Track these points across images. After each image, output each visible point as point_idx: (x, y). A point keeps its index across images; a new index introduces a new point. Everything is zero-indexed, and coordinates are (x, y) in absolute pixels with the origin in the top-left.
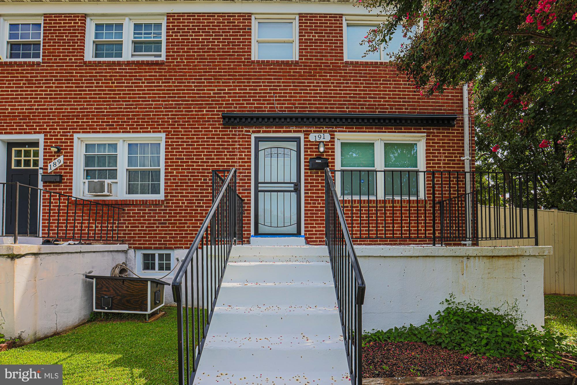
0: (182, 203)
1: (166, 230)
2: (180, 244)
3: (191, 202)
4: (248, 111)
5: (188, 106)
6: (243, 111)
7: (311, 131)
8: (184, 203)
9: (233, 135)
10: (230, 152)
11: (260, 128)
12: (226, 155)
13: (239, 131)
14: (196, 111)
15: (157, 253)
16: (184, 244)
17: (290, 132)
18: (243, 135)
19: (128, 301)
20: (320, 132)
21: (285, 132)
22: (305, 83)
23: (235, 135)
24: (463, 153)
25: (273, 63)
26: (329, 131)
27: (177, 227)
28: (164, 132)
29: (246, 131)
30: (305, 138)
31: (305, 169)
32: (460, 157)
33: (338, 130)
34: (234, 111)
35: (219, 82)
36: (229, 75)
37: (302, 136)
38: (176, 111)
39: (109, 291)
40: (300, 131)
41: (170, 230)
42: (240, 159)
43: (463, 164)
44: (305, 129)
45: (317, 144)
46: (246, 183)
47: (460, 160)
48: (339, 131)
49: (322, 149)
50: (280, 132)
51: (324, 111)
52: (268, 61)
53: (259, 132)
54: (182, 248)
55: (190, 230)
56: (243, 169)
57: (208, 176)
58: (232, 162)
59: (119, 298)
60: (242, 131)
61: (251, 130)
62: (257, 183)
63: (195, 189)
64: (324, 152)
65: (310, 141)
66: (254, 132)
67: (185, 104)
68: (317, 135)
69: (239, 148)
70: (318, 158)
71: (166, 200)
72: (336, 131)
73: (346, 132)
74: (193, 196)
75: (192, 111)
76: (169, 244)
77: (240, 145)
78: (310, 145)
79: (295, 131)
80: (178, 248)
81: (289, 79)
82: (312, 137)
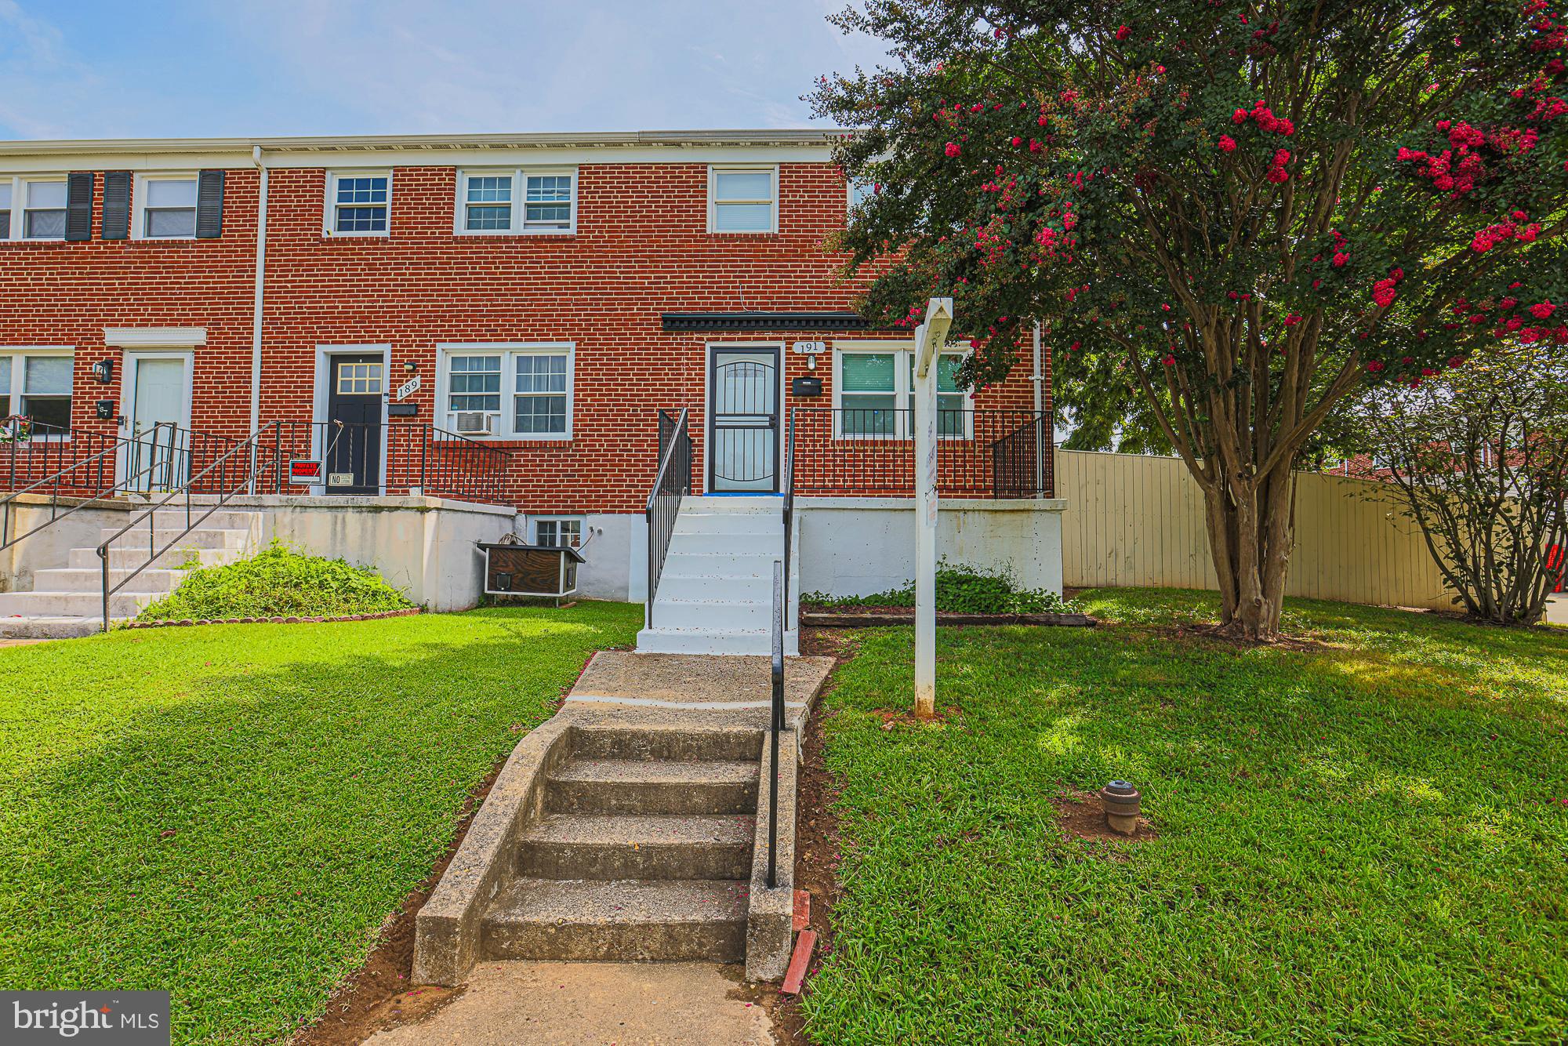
0: (600, 445)
1: (575, 486)
2: (596, 506)
3: (613, 444)
4: (701, 309)
5: (610, 302)
6: (693, 309)
7: (796, 338)
8: (603, 445)
9: (677, 344)
10: (674, 369)
11: (719, 334)
12: (667, 374)
13: (687, 339)
14: (622, 309)
15: (559, 520)
16: (601, 507)
17: (765, 339)
18: (693, 344)
19: (532, 580)
20: (811, 339)
21: (756, 339)
22: (787, 266)
23: (682, 344)
24: (1032, 371)
25: (739, 237)
26: (824, 338)
27: (591, 481)
28: (573, 340)
29: (698, 339)
30: (787, 348)
31: (787, 395)
32: (1027, 376)
33: (836, 336)
34: (680, 309)
35: (657, 267)
36: (672, 256)
37: (782, 345)
38: (591, 310)
39: (507, 566)
40: (780, 339)
41: (580, 486)
42: (687, 379)
43: (1032, 387)
44: (786, 335)
45: (805, 358)
46: (697, 415)
47: (1026, 381)
48: (839, 339)
49: (812, 366)
50: (749, 339)
51: (815, 308)
52: (731, 235)
53: (717, 339)
54: (598, 512)
55: (612, 486)
56: (692, 395)
57: (639, 406)
58: (677, 385)
59: (520, 576)
60: (692, 339)
61: (705, 337)
62: (713, 415)
63: (619, 425)
64: (816, 369)
65: (793, 353)
66: (709, 340)
67: (606, 299)
68: (805, 344)
69: (687, 364)
70: (806, 379)
71: (575, 441)
72: (834, 338)
73: (849, 339)
74: (616, 435)
75: (617, 309)
76: (579, 507)
77: (688, 359)
78: (795, 359)
79: (771, 339)
80: (593, 512)
81: (764, 261)
82: (797, 348)
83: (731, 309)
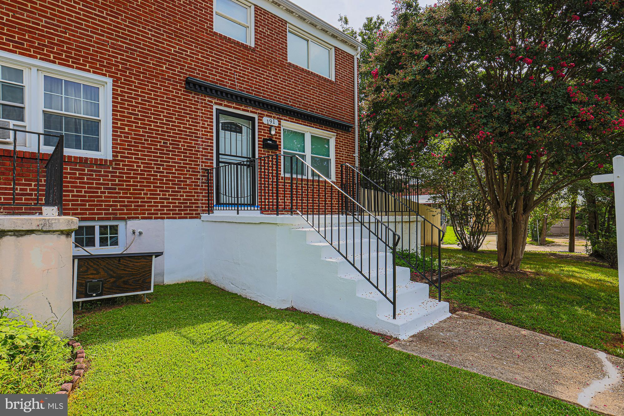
0: (137, 166)
1: (116, 197)
2: (135, 214)
3: (148, 166)
4: (210, 81)
5: (143, 55)
6: (205, 80)
7: (264, 115)
8: (140, 166)
9: (195, 101)
10: (192, 118)
11: (223, 101)
12: (188, 121)
13: (202, 99)
14: (153, 64)
15: (97, 225)
16: (140, 214)
17: (248, 111)
18: (205, 104)
19: (125, 283)
20: (271, 117)
21: (243, 110)
22: (259, 70)
23: (198, 102)
24: (354, 152)
25: (234, 42)
26: (278, 118)
27: (131, 194)
28: (110, 76)
29: (209, 101)
30: (259, 119)
31: (259, 147)
32: (353, 154)
33: (283, 118)
34: (197, 77)
35: (181, 41)
36: (191, 38)
37: (256, 116)
38: (127, 56)
39: (98, 273)
40: (256, 113)
41: (121, 197)
42: (202, 127)
43: (355, 159)
44: (259, 111)
45: (270, 127)
46: (209, 153)
47: (353, 156)
48: (285, 120)
49: (273, 132)
50: (239, 109)
51: (273, 100)
52: (230, 39)
53: (221, 105)
54: (138, 218)
55: (148, 198)
56: (206, 139)
57: (169, 140)
58: (195, 130)
59: (112, 280)
60: (205, 100)
61: (214, 101)
62: (218, 154)
63: (153, 152)
64: (274, 135)
65: (263, 123)
66: (216, 103)
67: (140, 52)
68: (269, 119)
69: (202, 117)
70: (271, 140)
71: (114, 160)
72: (282, 119)
73: (288, 121)
74: (151, 160)
75: (149, 63)
76: (120, 214)
77: (202, 113)
78: (264, 127)
79: (251, 112)
80: (133, 218)
81: (248, 62)
82: (265, 120)
83: (229, 87)
